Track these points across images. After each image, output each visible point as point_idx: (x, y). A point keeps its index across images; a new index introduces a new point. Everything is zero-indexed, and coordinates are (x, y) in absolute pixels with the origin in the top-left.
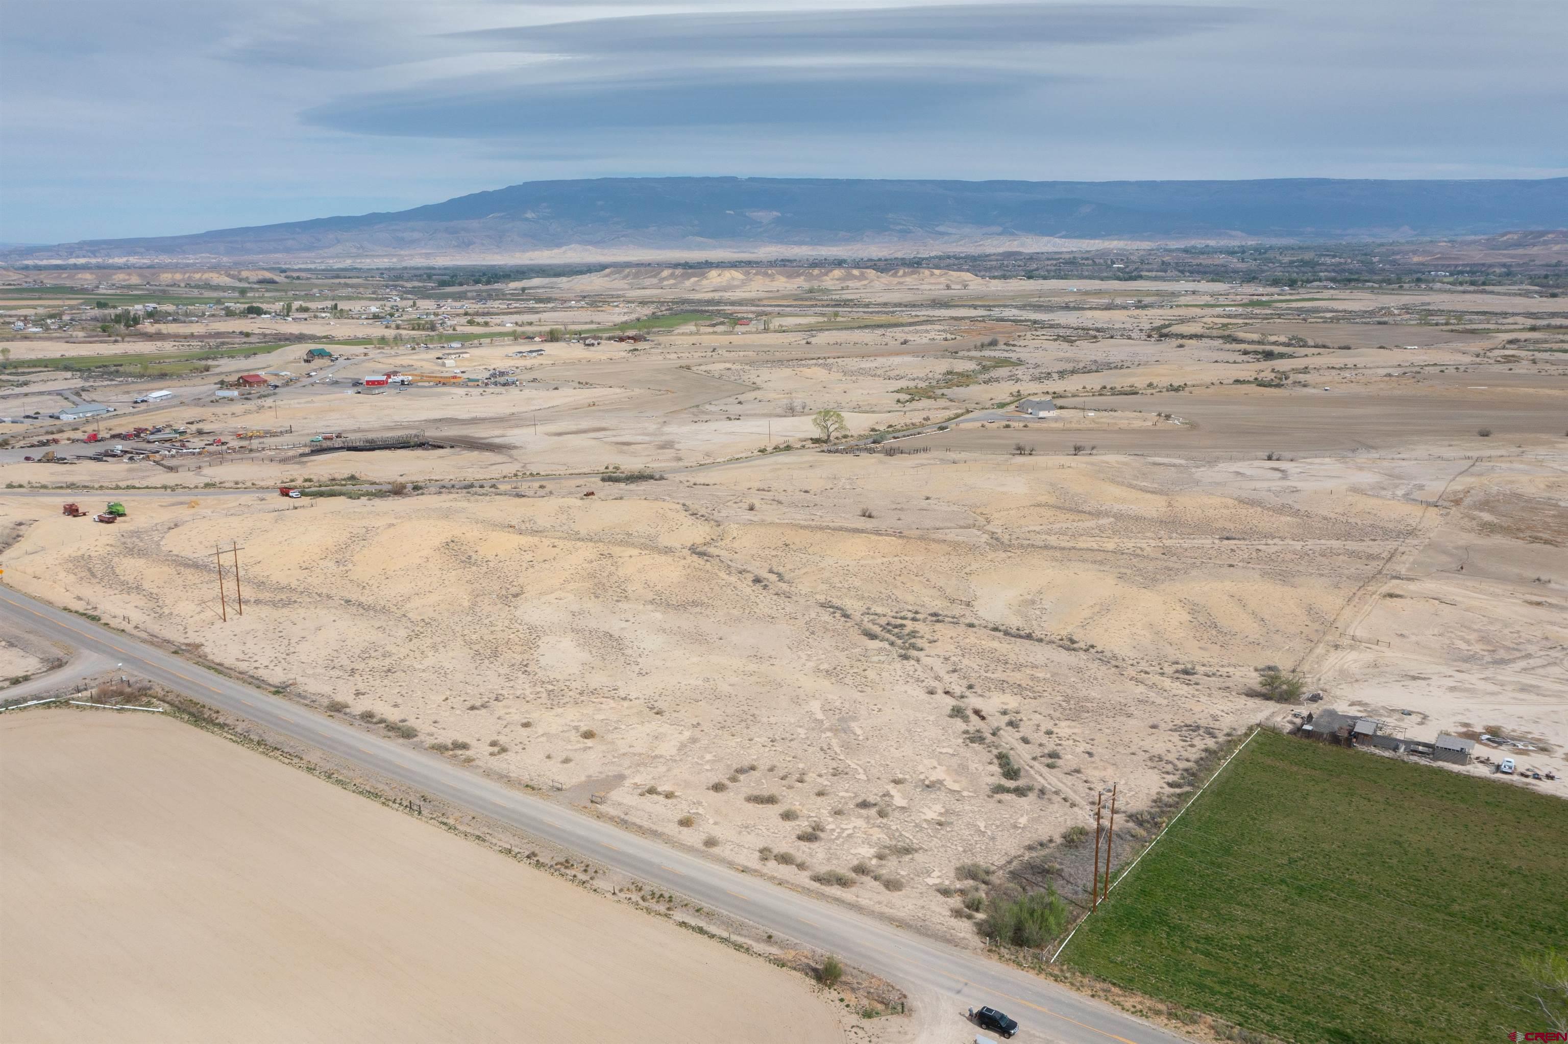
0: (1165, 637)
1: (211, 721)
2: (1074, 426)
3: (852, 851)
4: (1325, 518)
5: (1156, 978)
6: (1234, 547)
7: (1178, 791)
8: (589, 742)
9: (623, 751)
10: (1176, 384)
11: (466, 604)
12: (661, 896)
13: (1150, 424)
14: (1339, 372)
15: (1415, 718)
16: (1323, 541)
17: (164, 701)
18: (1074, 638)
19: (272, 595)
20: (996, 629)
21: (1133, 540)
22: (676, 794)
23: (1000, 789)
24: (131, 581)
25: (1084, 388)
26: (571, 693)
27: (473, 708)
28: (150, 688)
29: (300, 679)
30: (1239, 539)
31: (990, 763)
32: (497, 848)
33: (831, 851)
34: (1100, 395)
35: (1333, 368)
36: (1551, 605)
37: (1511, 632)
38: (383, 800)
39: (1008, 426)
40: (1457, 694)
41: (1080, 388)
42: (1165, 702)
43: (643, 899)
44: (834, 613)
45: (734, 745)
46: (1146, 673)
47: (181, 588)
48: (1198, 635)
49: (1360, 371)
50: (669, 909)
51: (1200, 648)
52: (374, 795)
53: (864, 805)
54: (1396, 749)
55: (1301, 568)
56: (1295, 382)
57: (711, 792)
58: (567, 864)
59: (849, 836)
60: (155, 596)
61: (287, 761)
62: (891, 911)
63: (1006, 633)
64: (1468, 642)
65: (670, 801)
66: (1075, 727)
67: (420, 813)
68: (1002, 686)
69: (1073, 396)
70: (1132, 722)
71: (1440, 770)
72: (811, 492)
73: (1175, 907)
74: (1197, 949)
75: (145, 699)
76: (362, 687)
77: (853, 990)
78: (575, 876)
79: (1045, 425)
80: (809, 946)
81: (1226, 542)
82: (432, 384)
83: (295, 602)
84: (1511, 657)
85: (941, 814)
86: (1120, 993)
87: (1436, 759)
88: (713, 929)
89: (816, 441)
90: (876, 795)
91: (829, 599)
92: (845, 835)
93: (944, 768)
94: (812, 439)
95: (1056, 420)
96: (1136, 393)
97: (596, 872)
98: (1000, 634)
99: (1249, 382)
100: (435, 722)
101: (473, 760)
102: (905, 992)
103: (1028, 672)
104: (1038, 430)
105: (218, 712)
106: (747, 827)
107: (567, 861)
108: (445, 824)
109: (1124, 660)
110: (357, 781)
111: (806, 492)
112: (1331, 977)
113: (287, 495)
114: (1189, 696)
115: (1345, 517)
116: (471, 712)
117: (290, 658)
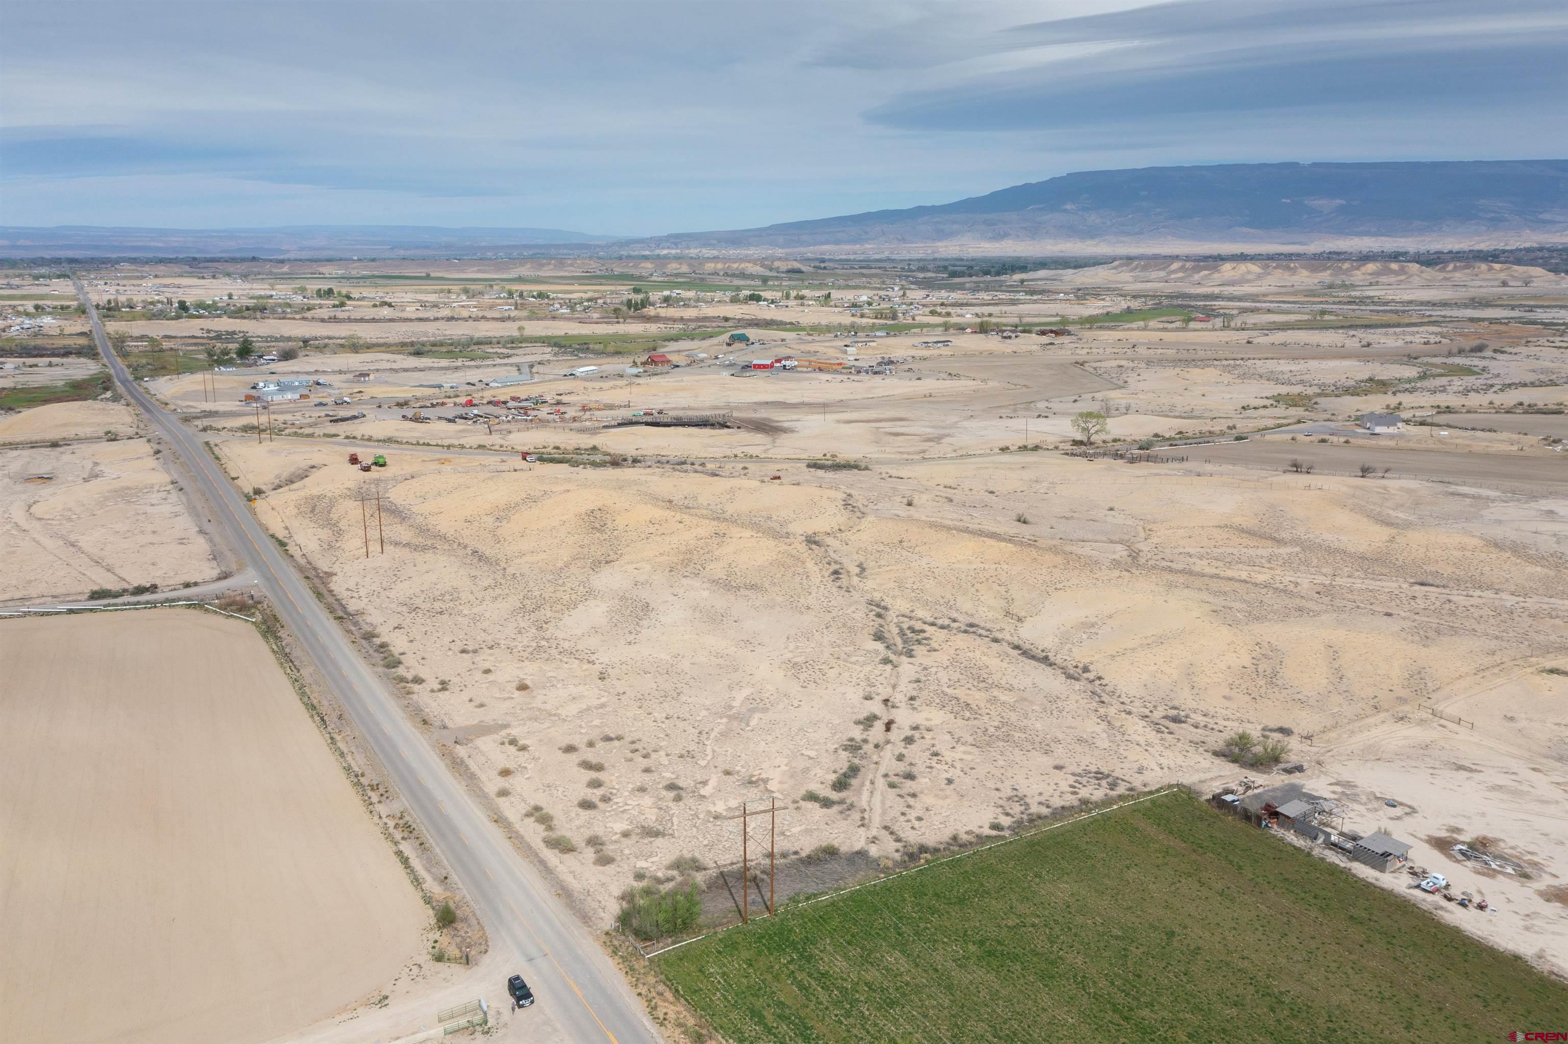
0: (1195, 679)
1: (274, 634)
3: (609, 825)
5: (723, 995)
6: (1419, 595)
7: (994, 833)
8: (517, 694)
9: (534, 705)
11: (560, 564)
12: (409, 826)
15: (1398, 811)
16: (1553, 600)
17: (261, 614)
18: (1091, 668)
19: (423, 541)
20: (1017, 647)
21: (1298, 574)
22: (530, 748)
23: (811, 797)
24: (335, 519)
26: (554, 651)
27: (463, 651)
28: (261, 603)
29: (370, 609)
30: (1437, 586)
31: (834, 772)
32: (344, 765)
33: (592, 820)
38: (314, 713)
39: (1324, 441)
40: (1493, 795)
42: (1106, 744)
43: (396, 826)
44: (872, 611)
45: (631, 715)
46: (1128, 713)
48: (1237, 682)
50: (403, 838)
51: (1224, 697)
52: (312, 707)
53: (673, 787)
55: (1479, 627)
57: (559, 752)
58: (375, 787)
59: (624, 811)
60: (341, 532)
61: (289, 671)
62: (573, 881)
63: (1024, 653)
65: (517, 753)
66: (970, 753)
67: (326, 727)
70: (1045, 759)
71: (1346, 872)
72: (997, 493)
73: (833, 938)
74: (800, 981)
75: (252, 611)
76: (406, 623)
77: (454, 936)
78: (370, 798)
81: (1417, 587)
82: (810, 370)
83: (435, 548)
85: (729, 809)
86: (670, 998)
87: (1355, 859)
88: (415, 862)
89: (1076, 443)
90: (695, 780)
91: (883, 597)
92: (621, 809)
93: (787, 768)
97: (387, 798)
98: (1016, 653)
100: (423, 659)
101: (413, 693)
102: (490, 949)
103: (996, 693)
105: (282, 627)
107: (377, 785)
108: (332, 739)
109: (1119, 697)
110: (313, 695)
113: (525, 459)
114: (1144, 744)
116: (459, 655)
117: (383, 593)
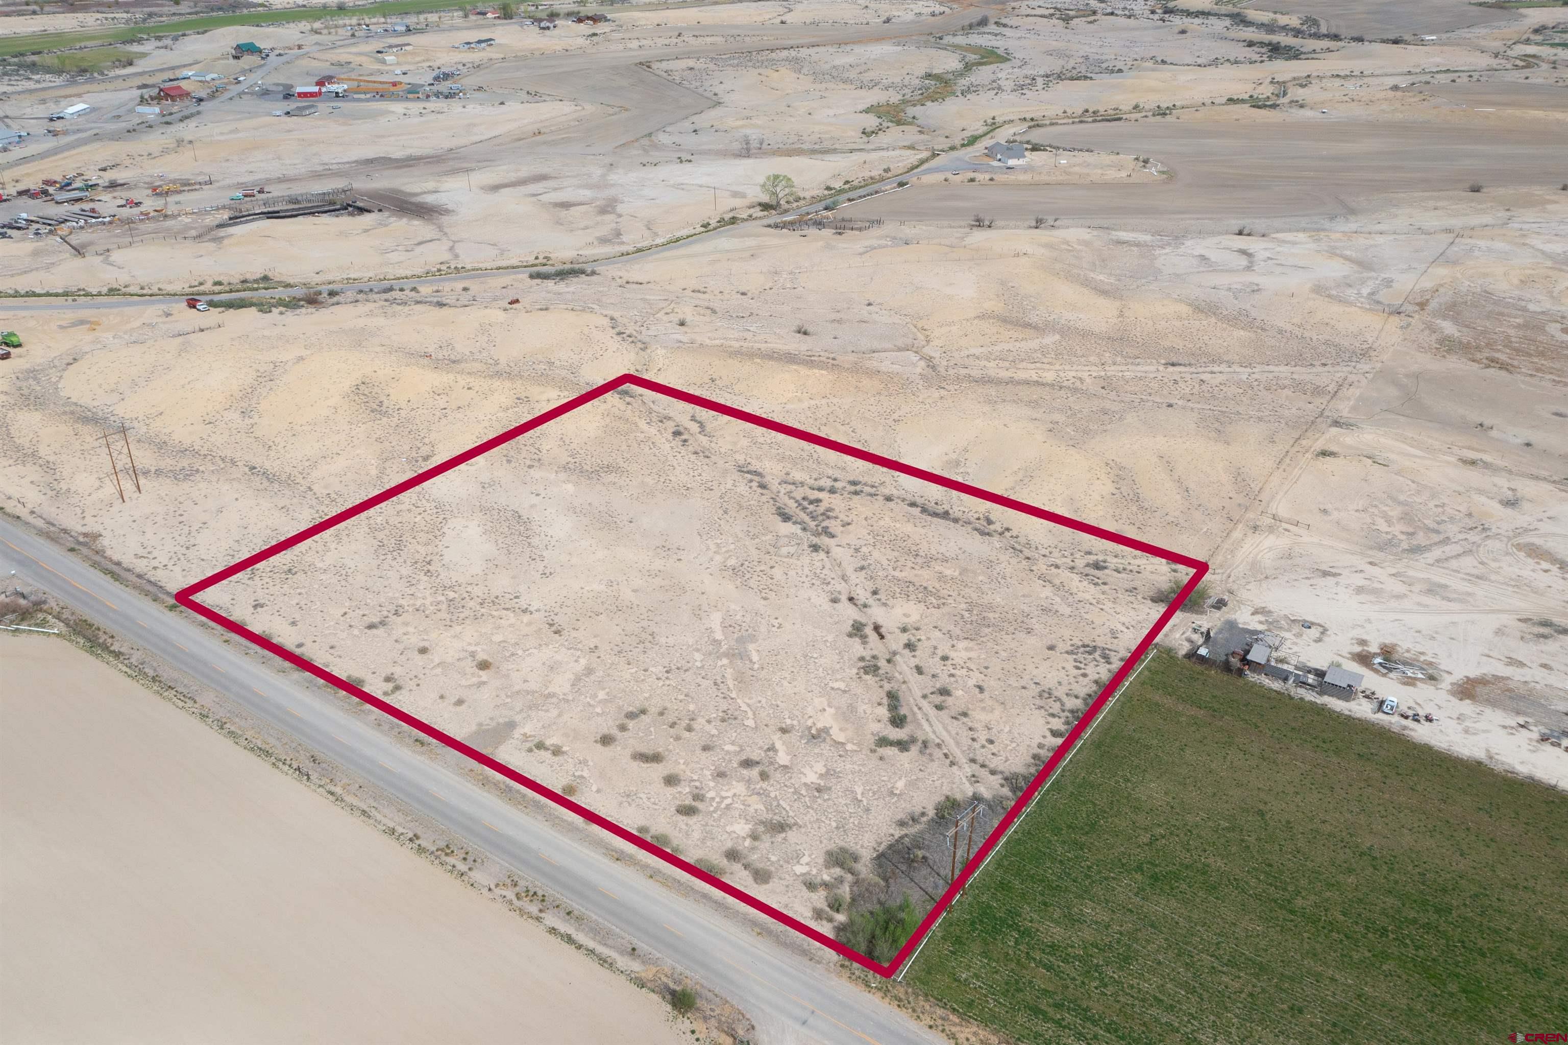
1: (106, 648)
2: (1045, 178)
3: (729, 829)
4: (1280, 332)
6: (1177, 377)
7: (1059, 741)
8: (484, 675)
9: (517, 688)
10: (1164, 105)
11: (374, 472)
12: (535, 893)
13: (1124, 174)
14: (1343, 82)
15: (1314, 632)
16: (1271, 368)
17: (59, 619)
19: (173, 462)
21: (1075, 367)
22: (564, 749)
23: (884, 741)
24: (27, 445)
25: (1065, 112)
26: (471, 604)
27: (371, 627)
28: (45, 602)
30: (1185, 365)
31: (879, 704)
32: (381, 827)
33: (708, 828)
34: (1081, 122)
35: (1338, 76)
36: (1487, 465)
37: (1436, 506)
38: (273, 760)
39: (972, 180)
40: (1363, 597)
41: (1060, 113)
43: (518, 896)
44: (751, 481)
45: (628, 677)
46: (1057, 567)
47: (78, 454)
48: (1118, 512)
49: (1366, 80)
50: (541, 911)
52: (265, 753)
53: (747, 763)
54: (1285, 679)
55: (1241, 409)
56: (1292, 102)
57: (599, 746)
58: (447, 850)
59: (728, 807)
60: (51, 465)
63: (924, 510)
64: (1389, 522)
65: (556, 759)
66: (971, 649)
67: (308, 779)
68: (908, 589)
69: (1052, 124)
70: (1032, 641)
71: (1324, 707)
72: (749, 294)
73: (1029, 904)
74: (1040, 961)
75: (40, 616)
76: (261, 595)
77: (705, 1019)
78: (454, 866)
79: (1011, 177)
80: (669, 961)
81: (1171, 369)
82: (368, 96)
83: (197, 471)
84: (1428, 543)
85: (821, 775)
86: (957, 1021)
87: (1321, 693)
88: (581, 938)
89: (765, 207)
90: (761, 748)
91: (749, 460)
92: (723, 806)
93: (833, 710)
94: (760, 204)
95: (1025, 169)
96: (1120, 119)
97: (475, 861)
98: (916, 511)
99: (1243, 101)
100: (332, 647)
102: (754, 1023)
103: (938, 568)
104: (1005, 185)
105: (109, 635)
106: (628, 796)
107: (447, 846)
108: (332, 794)
109: (1037, 548)
110: (249, 734)
111: (743, 294)
112: (1161, 997)
113: (194, 307)
114: (1094, 602)
115: (1301, 330)
116: (369, 632)
117: (191, 554)
